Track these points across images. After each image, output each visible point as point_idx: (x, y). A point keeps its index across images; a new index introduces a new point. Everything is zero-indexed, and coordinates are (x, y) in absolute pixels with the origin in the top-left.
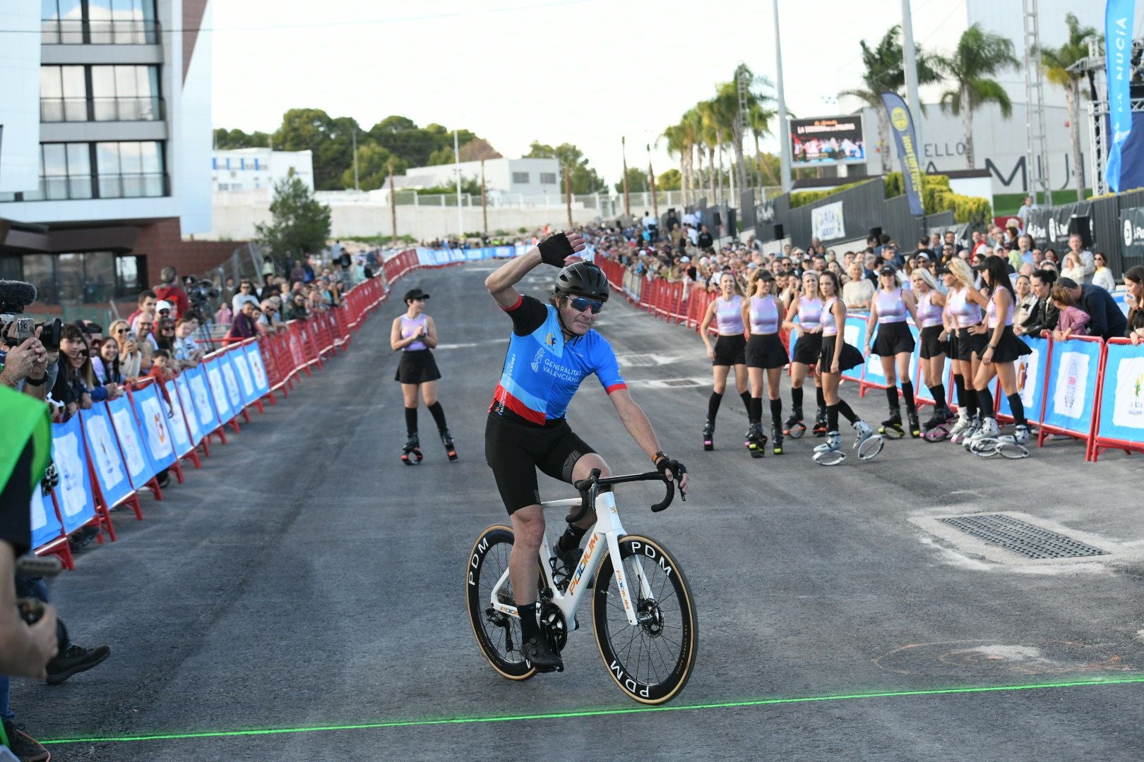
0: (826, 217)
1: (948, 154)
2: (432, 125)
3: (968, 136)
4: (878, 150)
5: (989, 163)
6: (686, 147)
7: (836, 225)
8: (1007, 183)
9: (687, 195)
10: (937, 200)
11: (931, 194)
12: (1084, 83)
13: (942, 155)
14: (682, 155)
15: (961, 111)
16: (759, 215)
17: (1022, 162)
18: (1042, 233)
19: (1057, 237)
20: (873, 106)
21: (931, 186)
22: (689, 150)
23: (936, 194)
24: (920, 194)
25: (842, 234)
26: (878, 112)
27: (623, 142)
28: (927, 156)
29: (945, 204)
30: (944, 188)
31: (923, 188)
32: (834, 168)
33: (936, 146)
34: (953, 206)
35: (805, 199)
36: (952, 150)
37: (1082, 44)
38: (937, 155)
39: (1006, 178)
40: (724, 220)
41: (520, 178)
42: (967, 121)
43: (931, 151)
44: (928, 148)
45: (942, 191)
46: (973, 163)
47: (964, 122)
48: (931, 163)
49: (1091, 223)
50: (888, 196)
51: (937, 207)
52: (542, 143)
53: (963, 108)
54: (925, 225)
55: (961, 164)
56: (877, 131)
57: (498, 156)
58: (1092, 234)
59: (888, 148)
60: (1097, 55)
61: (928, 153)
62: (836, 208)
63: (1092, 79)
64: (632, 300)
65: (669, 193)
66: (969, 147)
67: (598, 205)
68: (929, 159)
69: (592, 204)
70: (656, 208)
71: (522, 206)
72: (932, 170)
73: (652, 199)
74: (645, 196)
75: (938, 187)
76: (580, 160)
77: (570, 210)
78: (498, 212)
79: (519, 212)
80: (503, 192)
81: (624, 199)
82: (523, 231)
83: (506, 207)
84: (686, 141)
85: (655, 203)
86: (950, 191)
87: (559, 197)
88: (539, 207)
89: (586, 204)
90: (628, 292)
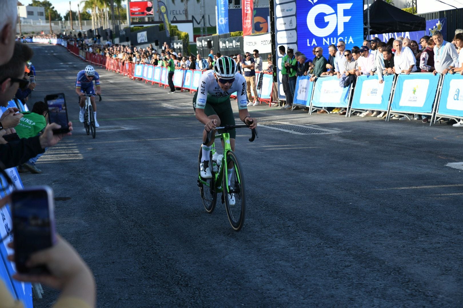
0: (142, 36)
1: (180, 14)
3: (186, 9)
4: (157, 12)
5: (193, 17)
6: (94, 8)
7: (144, 38)
8: (199, 24)
9: (94, 24)
10: (174, 33)
11: (172, 30)
13: (178, 14)
14: (92, 9)
16: (121, 34)
17: (203, 17)
18: (201, 44)
19: (205, 45)
21: (172, 28)
22: (94, 9)
23: (174, 31)
24: (169, 31)
25: (146, 41)
27: (70, 4)
28: (173, 14)
29: (176, 34)
30: (176, 29)
31: (170, 29)
32: (144, 18)
33: (176, 11)
34: (179, 35)
35: (135, 29)
36: (181, 12)
38: (177, 14)
39: (198, 22)
40: (109, 34)
41: (30, 13)
42: (185, 4)
43: (175, 12)
44: (174, 11)
45: (175, 30)
46: (188, 17)
47: (184, 5)
48: (175, 17)
49: (212, 42)
50: (160, 30)
51: (174, 34)
54: (170, 40)
55: (183, 18)
57: (21, 5)
58: (212, 45)
62: (145, 33)
64: (82, 59)
65: (85, 22)
66: (186, 12)
67: (60, 24)
68: (174, 15)
69: (58, 24)
70: (81, 26)
71: (32, 23)
72: (175, 20)
73: (80, 23)
74: (76, 22)
75: (174, 29)
76: (51, 7)
77: (51, 26)
78: (23, 26)
79: (31, 26)
80: (24, 18)
81: (70, 22)
82: (33, 33)
83: (26, 24)
84: (93, 6)
85: (81, 25)
86: (178, 30)
87: (45, 21)
88: (38, 24)
89: (55, 24)
90: (81, 56)
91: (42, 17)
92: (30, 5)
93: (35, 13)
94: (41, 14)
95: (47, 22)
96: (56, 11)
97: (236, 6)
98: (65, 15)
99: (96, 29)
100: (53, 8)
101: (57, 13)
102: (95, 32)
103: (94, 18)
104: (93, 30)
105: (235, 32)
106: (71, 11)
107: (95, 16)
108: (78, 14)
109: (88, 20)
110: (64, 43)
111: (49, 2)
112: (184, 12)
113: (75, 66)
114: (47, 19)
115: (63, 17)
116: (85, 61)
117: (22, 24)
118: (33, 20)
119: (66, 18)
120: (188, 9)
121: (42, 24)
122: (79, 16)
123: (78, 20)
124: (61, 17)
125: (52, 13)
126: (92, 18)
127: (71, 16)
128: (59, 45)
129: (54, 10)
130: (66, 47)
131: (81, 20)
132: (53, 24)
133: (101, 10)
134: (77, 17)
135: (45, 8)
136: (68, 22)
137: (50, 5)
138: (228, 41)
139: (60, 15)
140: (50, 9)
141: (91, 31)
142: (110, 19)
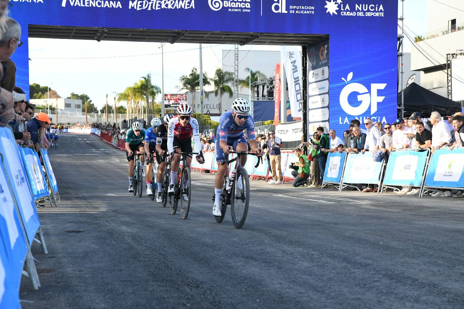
2: (34, 84)
3: (220, 103)
9: (129, 115)
12: (256, 89)
13: (212, 108)
14: (128, 102)
15: (218, 95)
20: (191, 91)
22: (130, 101)
26: (192, 94)
27: (107, 96)
31: (203, 118)
33: (210, 105)
36: (215, 107)
37: (256, 76)
41: (67, 105)
42: (220, 98)
43: (209, 107)
44: (207, 106)
52: (75, 93)
53: (218, 94)
55: (217, 111)
56: (191, 99)
57: (59, 97)
59: (195, 105)
60: (260, 81)
61: (207, 107)
63: (258, 88)
64: (114, 147)
65: (121, 114)
66: (220, 106)
67: (96, 117)
68: (208, 109)
69: (94, 116)
70: (116, 119)
71: (69, 115)
72: (208, 113)
73: (115, 116)
74: (112, 115)
75: (207, 118)
76: (89, 101)
77: (87, 117)
78: (60, 117)
79: (68, 117)
80: (61, 110)
81: (106, 115)
82: (69, 124)
83: (62, 115)
84: (129, 98)
85: (116, 117)
86: (210, 120)
87: (81, 113)
88: (74, 116)
89: (91, 116)
90: (113, 144)
91: (79, 109)
92: (68, 98)
93: (73, 106)
94: (78, 106)
95: (83, 115)
96: (93, 104)
97: (269, 98)
98: (101, 109)
99: (130, 120)
100: (91, 101)
101: (94, 107)
102: (129, 122)
103: (129, 110)
104: (127, 121)
105: (267, 121)
106: (108, 105)
107: (130, 108)
108: (114, 107)
109: (124, 113)
110: (98, 132)
111: (87, 95)
112: (218, 106)
113: (106, 152)
114: (83, 111)
115: (99, 111)
116: (116, 148)
117: (59, 115)
118: (70, 111)
119: (102, 111)
120: (222, 104)
121: (79, 116)
122: (115, 110)
123: (113, 113)
124: (98, 110)
125: (89, 106)
126: (127, 111)
127: (108, 109)
128: (93, 134)
129: (91, 103)
130: (100, 135)
131: (116, 113)
132: (88, 117)
133: (137, 102)
134: (113, 111)
135: (82, 102)
136: (104, 114)
137: (88, 98)
138: (259, 129)
139: (96, 108)
140: (87, 103)
141: (125, 121)
142: (145, 112)
